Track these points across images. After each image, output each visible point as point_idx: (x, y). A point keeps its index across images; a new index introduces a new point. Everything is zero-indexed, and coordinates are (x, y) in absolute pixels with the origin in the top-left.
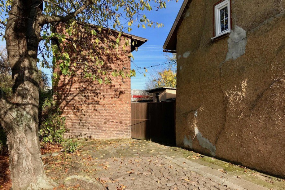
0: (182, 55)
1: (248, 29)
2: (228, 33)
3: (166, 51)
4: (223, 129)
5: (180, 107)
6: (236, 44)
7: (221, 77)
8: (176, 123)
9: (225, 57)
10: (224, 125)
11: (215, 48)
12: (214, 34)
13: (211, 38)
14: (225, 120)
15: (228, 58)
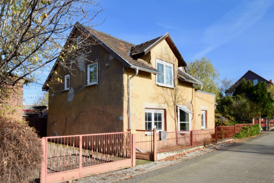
0: (51, 95)
1: (75, 90)
2: (68, 90)
3: (44, 91)
4: (65, 130)
5: (50, 121)
6: (71, 95)
7: (65, 108)
8: (47, 129)
9: (67, 100)
10: (65, 129)
11: (63, 95)
12: (64, 89)
13: (62, 91)
14: (66, 126)
15: (68, 101)
